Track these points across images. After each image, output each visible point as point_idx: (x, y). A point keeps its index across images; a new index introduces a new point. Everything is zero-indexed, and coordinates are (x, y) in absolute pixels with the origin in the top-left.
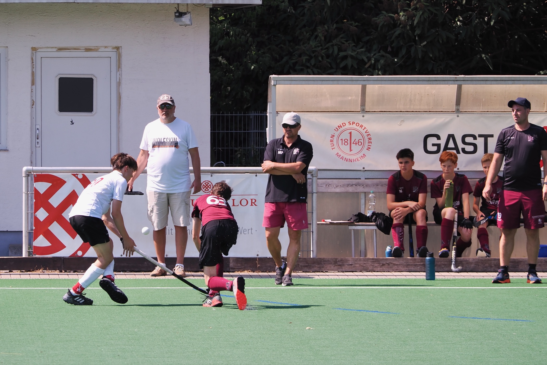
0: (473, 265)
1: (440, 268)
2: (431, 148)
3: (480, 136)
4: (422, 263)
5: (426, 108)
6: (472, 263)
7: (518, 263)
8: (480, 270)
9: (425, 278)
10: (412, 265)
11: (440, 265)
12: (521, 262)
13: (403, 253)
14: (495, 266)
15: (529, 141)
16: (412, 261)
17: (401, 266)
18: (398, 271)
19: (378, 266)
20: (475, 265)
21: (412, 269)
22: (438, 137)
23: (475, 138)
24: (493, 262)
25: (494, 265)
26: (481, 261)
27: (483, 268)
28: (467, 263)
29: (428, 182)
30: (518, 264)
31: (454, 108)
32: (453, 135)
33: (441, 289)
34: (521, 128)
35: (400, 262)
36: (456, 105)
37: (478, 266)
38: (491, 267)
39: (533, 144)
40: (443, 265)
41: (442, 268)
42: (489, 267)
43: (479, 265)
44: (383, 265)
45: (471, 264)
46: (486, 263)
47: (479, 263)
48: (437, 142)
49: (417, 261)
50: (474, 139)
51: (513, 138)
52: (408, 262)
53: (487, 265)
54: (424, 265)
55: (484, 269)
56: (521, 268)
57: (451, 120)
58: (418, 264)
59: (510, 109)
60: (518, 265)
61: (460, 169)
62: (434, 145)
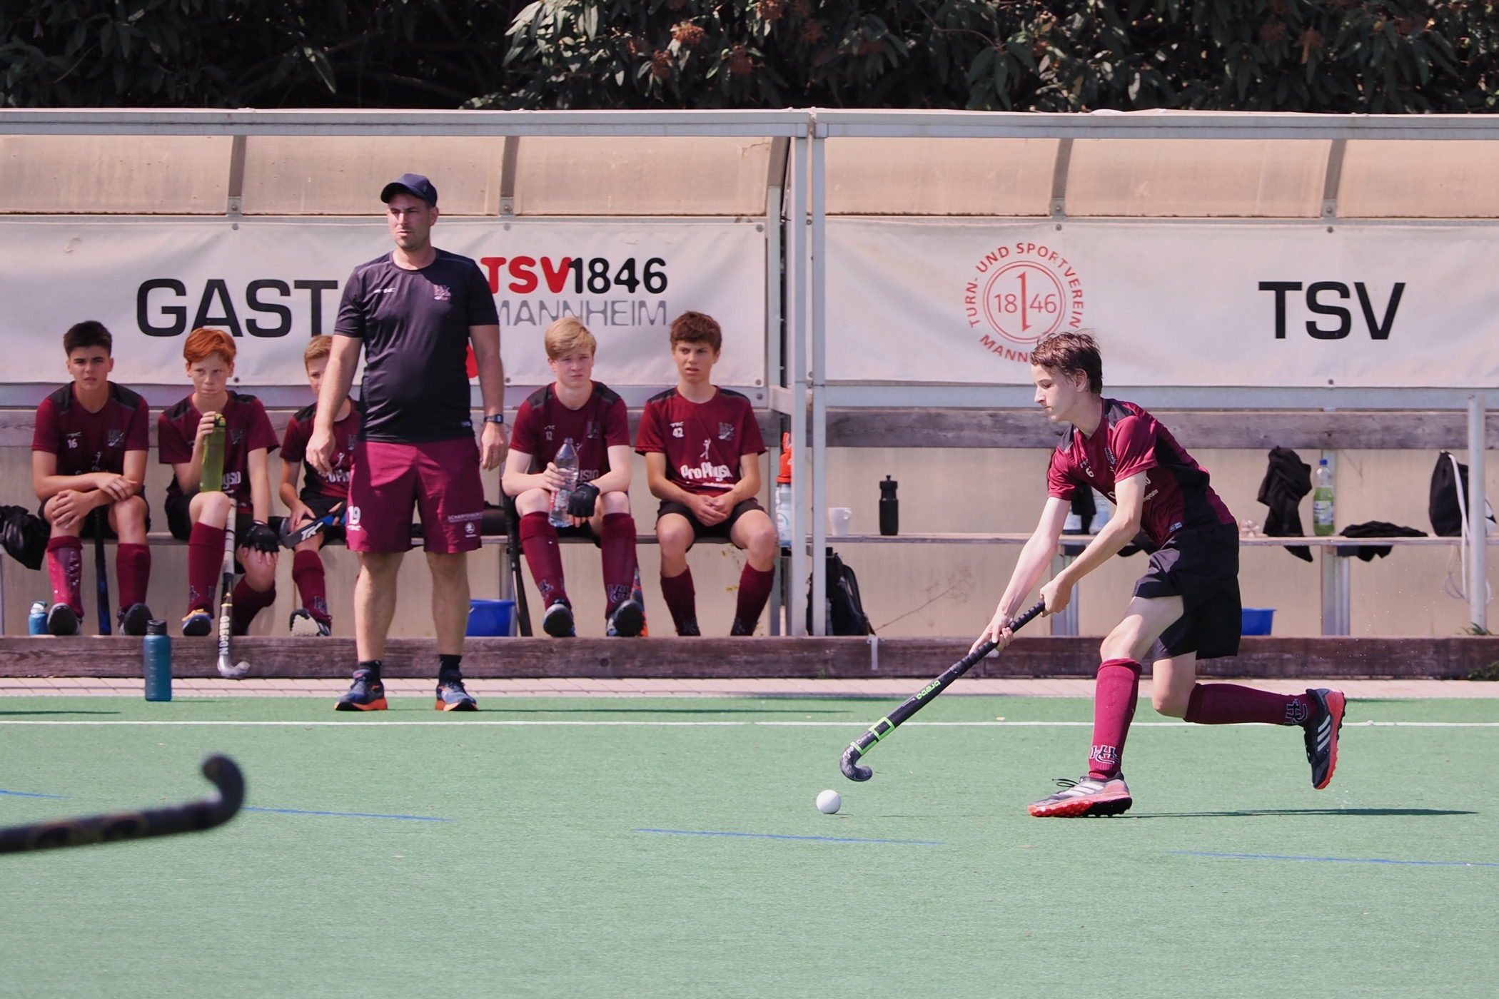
0: (280, 658)
1: (186, 666)
2: (158, 319)
3: (300, 284)
4: (133, 653)
5: (141, 203)
6: (278, 651)
7: (409, 653)
8: (300, 673)
9: (142, 694)
10: (105, 657)
11: (186, 657)
12: (419, 648)
13: (81, 622)
14: (344, 661)
15: (437, 298)
16: (104, 647)
17: (74, 660)
18: (66, 673)
19: (8, 660)
20: (287, 659)
21: (107, 668)
22: (180, 289)
23: (285, 290)
24: (338, 648)
25: (339, 659)
26: (303, 646)
27: (310, 667)
28: (264, 653)
29: (150, 417)
30: (411, 655)
31: (224, 204)
32: (222, 281)
33: (190, 725)
34: (411, 262)
35: (70, 649)
36: (230, 195)
37: (294, 661)
38: (333, 663)
39: (448, 307)
40: (196, 658)
41: (193, 665)
42: (326, 665)
43: (297, 658)
44: (23, 657)
45: (276, 655)
46: (317, 653)
47: (299, 652)
48: (177, 301)
49: (120, 645)
50: (282, 294)
51: (390, 290)
52: (94, 647)
53: (321, 657)
54: (140, 658)
55: (314, 669)
56: (419, 667)
57: (217, 239)
58: (122, 654)
59: (385, 208)
60: (411, 659)
61: (241, 379)
62: (166, 310)
